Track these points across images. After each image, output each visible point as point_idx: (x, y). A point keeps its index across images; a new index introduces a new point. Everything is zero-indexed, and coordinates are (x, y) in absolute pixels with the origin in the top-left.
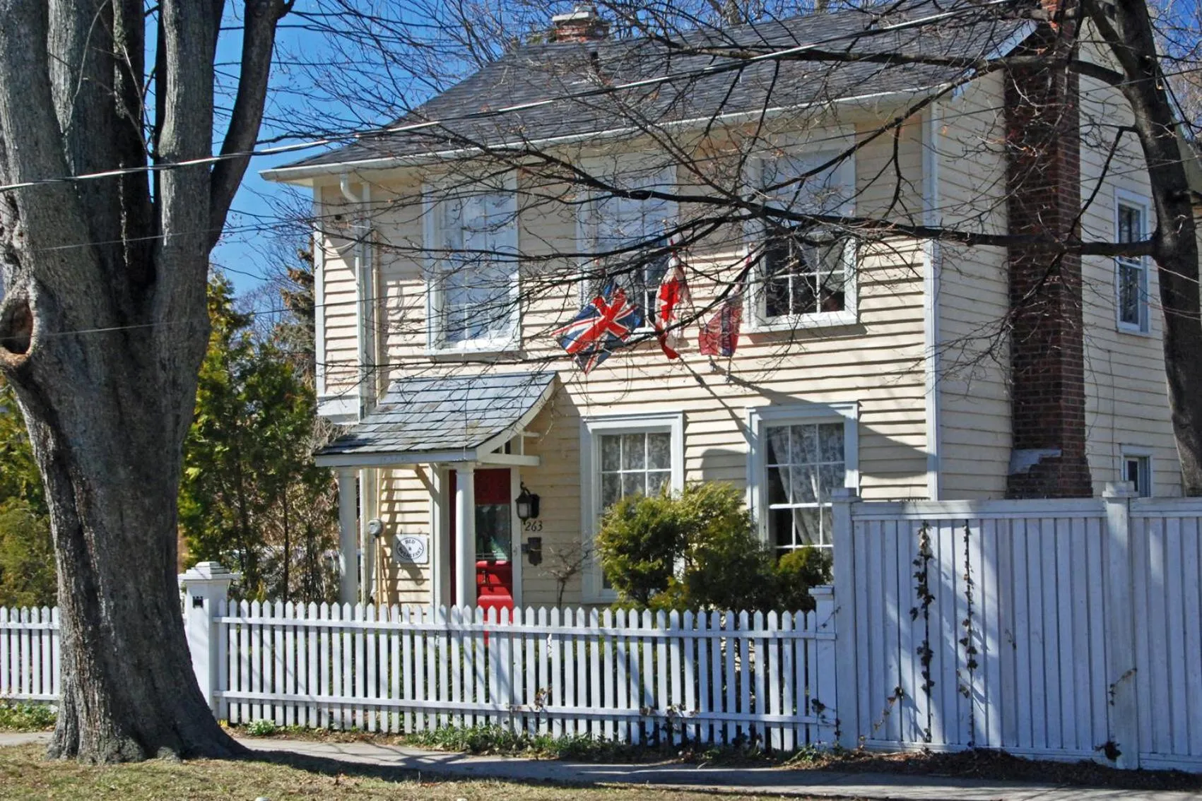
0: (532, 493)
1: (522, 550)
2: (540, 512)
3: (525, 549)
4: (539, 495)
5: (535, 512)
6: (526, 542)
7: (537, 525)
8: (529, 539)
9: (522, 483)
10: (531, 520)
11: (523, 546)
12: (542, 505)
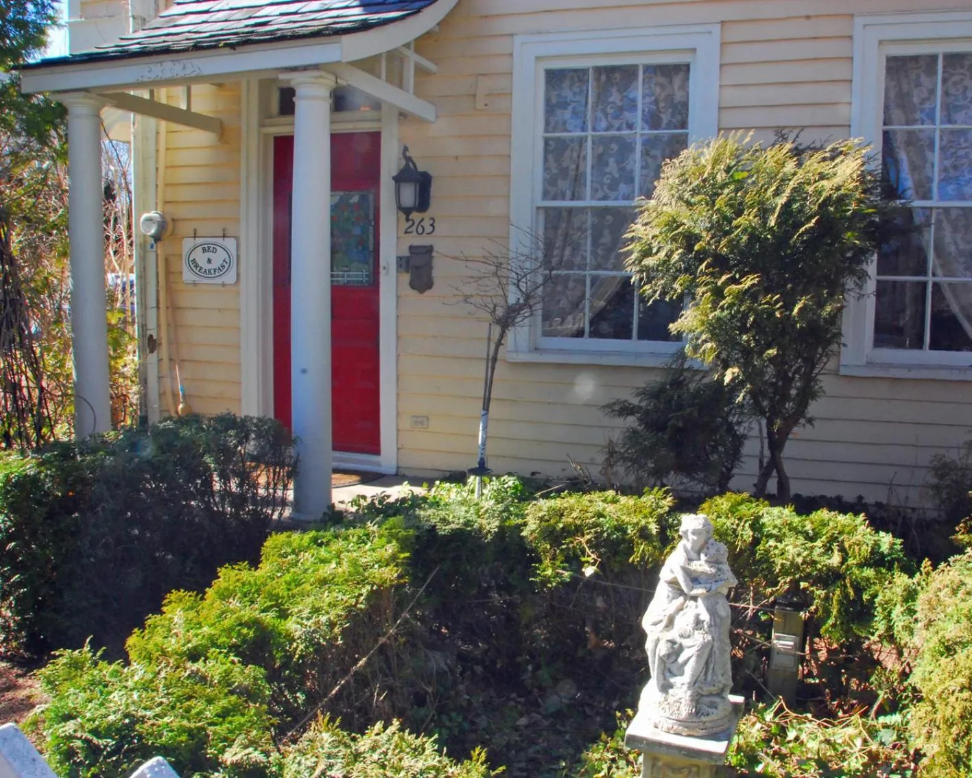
0: (420, 169)
1: (399, 266)
2: (433, 202)
3: (404, 264)
4: (431, 173)
5: (423, 202)
6: (406, 253)
7: (427, 223)
8: (411, 247)
9: (406, 149)
10: (415, 216)
11: (399, 259)
12: (434, 191)
